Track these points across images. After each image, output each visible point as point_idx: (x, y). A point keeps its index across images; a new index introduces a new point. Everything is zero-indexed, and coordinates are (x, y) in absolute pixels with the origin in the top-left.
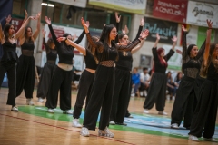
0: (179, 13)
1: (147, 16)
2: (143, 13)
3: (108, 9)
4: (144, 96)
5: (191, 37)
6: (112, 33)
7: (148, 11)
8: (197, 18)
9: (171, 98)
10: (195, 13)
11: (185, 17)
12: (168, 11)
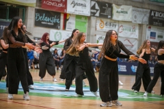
0: (61, 5)
1: (37, 8)
2: (35, 5)
3: (8, 3)
4: (37, 68)
5: (70, 23)
6: (19, 23)
7: (38, 4)
8: (74, 9)
9: (58, 69)
10: (73, 5)
11: (66, 8)
12: (53, 4)
